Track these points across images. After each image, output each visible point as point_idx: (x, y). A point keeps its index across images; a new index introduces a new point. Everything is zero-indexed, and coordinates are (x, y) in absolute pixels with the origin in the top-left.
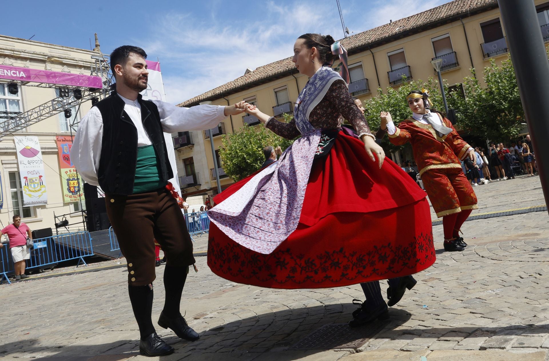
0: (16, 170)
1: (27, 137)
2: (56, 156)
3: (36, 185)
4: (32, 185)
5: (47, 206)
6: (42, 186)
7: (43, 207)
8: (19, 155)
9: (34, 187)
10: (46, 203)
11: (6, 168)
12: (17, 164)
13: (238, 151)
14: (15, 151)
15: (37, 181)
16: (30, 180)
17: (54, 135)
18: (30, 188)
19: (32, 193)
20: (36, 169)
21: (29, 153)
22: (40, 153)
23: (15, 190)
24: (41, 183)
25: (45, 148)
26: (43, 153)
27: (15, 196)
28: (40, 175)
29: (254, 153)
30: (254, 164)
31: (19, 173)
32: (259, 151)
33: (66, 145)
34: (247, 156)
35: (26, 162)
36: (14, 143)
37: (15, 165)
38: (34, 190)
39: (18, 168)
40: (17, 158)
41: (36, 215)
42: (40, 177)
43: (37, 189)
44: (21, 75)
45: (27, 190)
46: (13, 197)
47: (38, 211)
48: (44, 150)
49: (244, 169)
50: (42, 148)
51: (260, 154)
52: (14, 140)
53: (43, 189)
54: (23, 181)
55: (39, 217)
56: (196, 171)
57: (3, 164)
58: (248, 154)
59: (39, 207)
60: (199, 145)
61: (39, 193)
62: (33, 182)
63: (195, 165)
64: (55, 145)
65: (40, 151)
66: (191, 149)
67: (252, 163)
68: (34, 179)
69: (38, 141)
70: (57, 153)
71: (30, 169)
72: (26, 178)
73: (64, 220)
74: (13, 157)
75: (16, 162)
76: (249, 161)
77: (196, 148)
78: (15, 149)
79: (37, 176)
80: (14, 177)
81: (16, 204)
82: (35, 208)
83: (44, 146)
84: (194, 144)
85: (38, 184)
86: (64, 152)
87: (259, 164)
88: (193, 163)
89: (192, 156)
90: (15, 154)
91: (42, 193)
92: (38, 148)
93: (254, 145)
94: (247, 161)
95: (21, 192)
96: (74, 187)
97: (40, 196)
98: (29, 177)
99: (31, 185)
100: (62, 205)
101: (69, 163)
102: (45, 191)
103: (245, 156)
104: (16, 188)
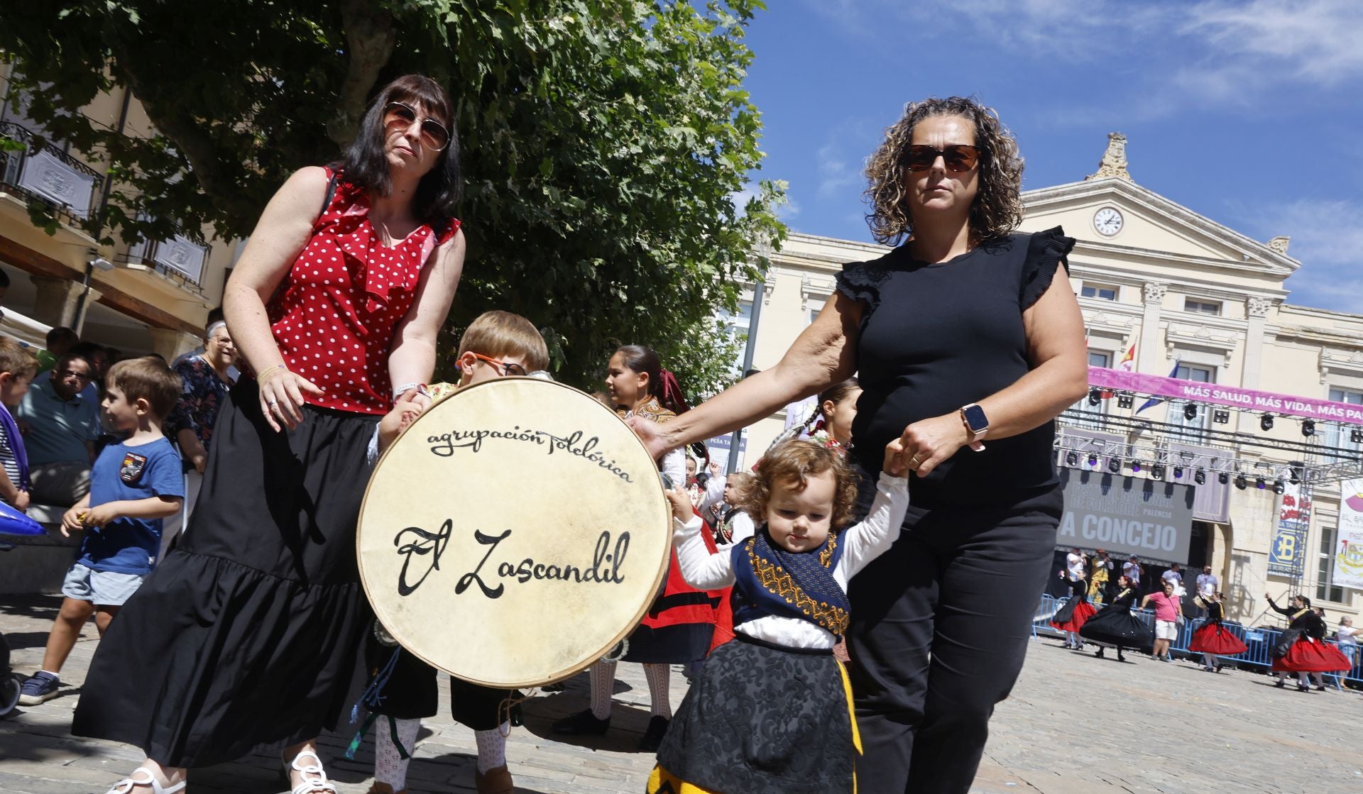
0: (1334, 526)
3: (1359, 556)
4: (1353, 556)
8: (1344, 505)
9: (1356, 558)
11: (1320, 521)
12: (1338, 517)
14: (1338, 497)
16: (1351, 546)
18: (1348, 560)
19: (1348, 567)
21: (1360, 504)
23: (1325, 556)
27: (1324, 564)
31: (1337, 532)
35: (1350, 518)
36: (1341, 486)
37: (1334, 520)
38: (1353, 562)
39: (1337, 524)
40: (1339, 508)
41: (1349, 602)
43: (1357, 563)
45: (1342, 560)
46: (1320, 566)
47: (1355, 597)
52: (1341, 483)
54: (1340, 545)
55: (1354, 608)
57: (1316, 513)
59: (1356, 591)
62: (1356, 550)
68: (1358, 547)
71: (1353, 530)
72: (1345, 542)
74: (1334, 507)
75: (1336, 514)
78: (1340, 494)
80: (1329, 537)
81: (1323, 577)
82: (1351, 591)
90: (1338, 502)
95: (1334, 560)
98: (1351, 541)
99: (1350, 555)
104: (1327, 553)
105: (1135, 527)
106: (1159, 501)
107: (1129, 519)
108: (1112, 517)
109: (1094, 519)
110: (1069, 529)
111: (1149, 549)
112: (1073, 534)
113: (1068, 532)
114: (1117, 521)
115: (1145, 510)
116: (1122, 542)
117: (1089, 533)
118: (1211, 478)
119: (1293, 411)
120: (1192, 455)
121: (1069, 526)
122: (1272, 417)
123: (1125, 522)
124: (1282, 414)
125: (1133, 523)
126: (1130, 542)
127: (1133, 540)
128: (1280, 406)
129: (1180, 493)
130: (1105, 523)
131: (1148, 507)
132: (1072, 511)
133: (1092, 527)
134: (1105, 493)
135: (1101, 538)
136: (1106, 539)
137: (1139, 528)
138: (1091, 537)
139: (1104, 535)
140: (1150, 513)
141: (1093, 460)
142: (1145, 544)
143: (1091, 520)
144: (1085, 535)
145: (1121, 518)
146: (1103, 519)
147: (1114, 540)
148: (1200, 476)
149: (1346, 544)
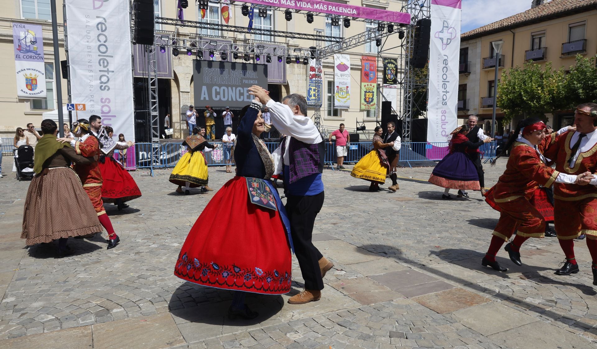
0: (332, 80)
1: (343, 55)
2: (360, 72)
4: (341, 93)
5: (349, 110)
6: (348, 94)
7: (346, 110)
8: (336, 68)
9: (343, 94)
10: (349, 107)
11: (326, 78)
12: (334, 75)
13: (516, 87)
14: (333, 65)
15: (345, 90)
16: (340, 88)
17: (360, 55)
18: (340, 95)
19: (341, 99)
20: (345, 81)
21: (343, 68)
22: (349, 69)
23: (330, 95)
24: (347, 92)
25: (353, 65)
26: (352, 69)
27: (330, 99)
28: (347, 86)
29: (532, 91)
30: (529, 102)
31: (334, 82)
32: (538, 90)
33: (368, 64)
34: (524, 93)
35: (339, 75)
36: (334, 59)
37: (332, 76)
38: (342, 96)
39: (334, 78)
40: (334, 71)
41: (341, 116)
42: (347, 87)
43: (344, 96)
44: (353, 13)
45: (338, 96)
46: (328, 100)
47: (343, 112)
48: (352, 67)
49: (518, 105)
50: (351, 65)
51: (539, 93)
52: (333, 57)
53: (348, 97)
54: (336, 89)
55: (343, 118)
56: (468, 97)
57: (325, 74)
58: (526, 91)
59: (344, 110)
60: (475, 74)
61: (345, 100)
62: (342, 90)
63: (468, 91)
64: (360, 64)
65: (350, 66)
66: (467, 77)
67: (527, 101)
68: (343, 89)
69: (349, 59)
70: (361, 70)
71: (342, 81)
72: (338, 87)
73: (363, 125)
74: (332, 70)
75: (333, 74)
76: (525, 99)
77: (472, 76)
78: (334, 63)
79: (345, 86)
80: (331, 84)
81: (330, 106)
82: (341, 110)
83: (353, 63)
84: (470, 73)
85: (345, 93)
86: (365, 70)
87: (535, 102)
88: (466, 90)
89: (466, 83)
90: (333, 67)
91: (347, 100)
92: (348, 64)
93: (535, 83)
94: (524, 98)
95: (334, 97)
96: (369, 98)
97: (345, 102)
98: (340, 86)
99: (340, 93)
100: (359, 110)
101: (368, 79)
102: (349, 99)
103: (522, 93)
104: (331, 93)
105: (240, 90)
106: (250, 75)
107: (237, 87)
108: (227, 86)
109: (217, 88)
110: (205, 96)
111: (249, 102)
112: (207, 99)
113: (205, 98)
114: (230, 88)
115: (244, 81)
116: (234, 100)
117: (216, 97)
118: (274, 59)
119: (301, 8)
120: (263, 47)
121: (205, 94)
122: (291, 12)
123: (234, 88)
124: (296, 10)
125: (238, 89)
126: (239, 100)
127: (240, 98)
128: (294, 5)
129: (260, 69)
130: (224, 90)
131: (245, 79)
132: (204, 85)
133: (217, 93)
134: (222, 73)
135: (223, 99)
136: (226, 99)
137: (242, 91)
138: (218, 99)
139: (224, 97)
140: (246, 82)
141: (212, 54)
142: (246, 100)
143: (216, 89)
144: (214, 98)
145: (232, 87)
146: (222, 88)
147: (230, 100)
148: (269, 59)
149: (338, 88)
